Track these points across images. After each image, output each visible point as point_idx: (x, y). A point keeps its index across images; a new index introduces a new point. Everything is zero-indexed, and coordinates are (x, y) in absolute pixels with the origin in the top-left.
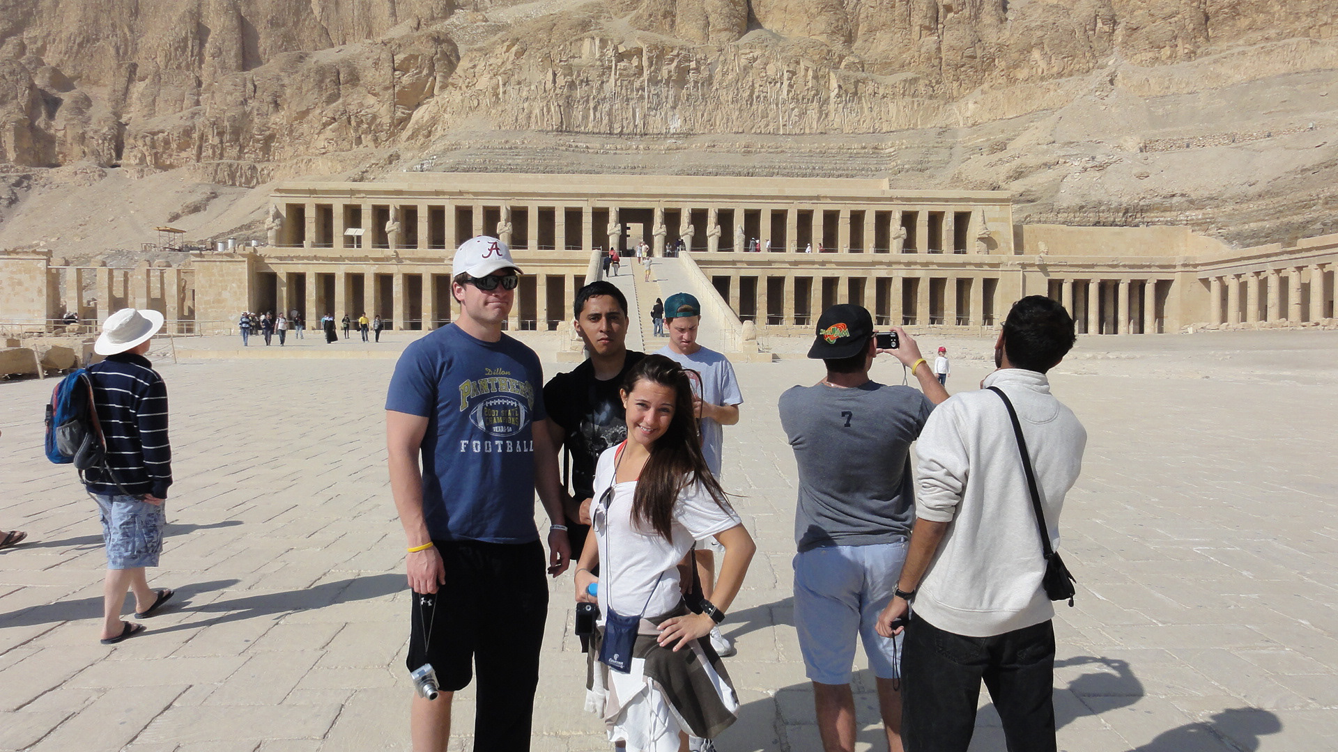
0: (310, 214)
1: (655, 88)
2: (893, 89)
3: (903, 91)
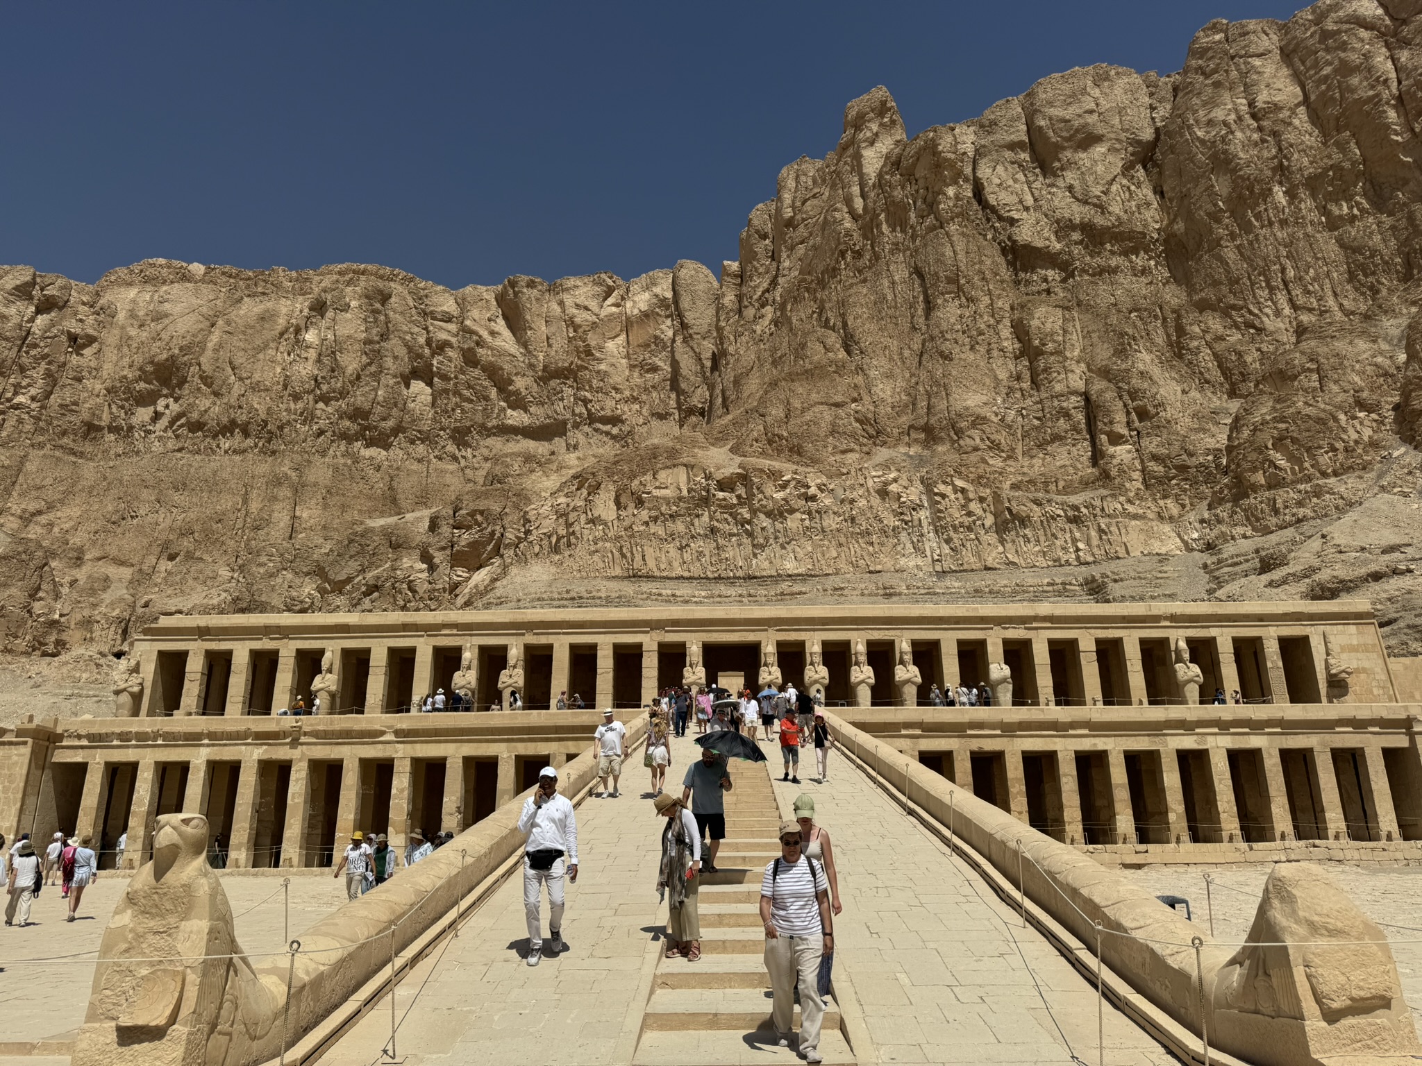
0: (195, 666)
1: (764, 521)
2: (1083, 510)
3: (1098, 511)
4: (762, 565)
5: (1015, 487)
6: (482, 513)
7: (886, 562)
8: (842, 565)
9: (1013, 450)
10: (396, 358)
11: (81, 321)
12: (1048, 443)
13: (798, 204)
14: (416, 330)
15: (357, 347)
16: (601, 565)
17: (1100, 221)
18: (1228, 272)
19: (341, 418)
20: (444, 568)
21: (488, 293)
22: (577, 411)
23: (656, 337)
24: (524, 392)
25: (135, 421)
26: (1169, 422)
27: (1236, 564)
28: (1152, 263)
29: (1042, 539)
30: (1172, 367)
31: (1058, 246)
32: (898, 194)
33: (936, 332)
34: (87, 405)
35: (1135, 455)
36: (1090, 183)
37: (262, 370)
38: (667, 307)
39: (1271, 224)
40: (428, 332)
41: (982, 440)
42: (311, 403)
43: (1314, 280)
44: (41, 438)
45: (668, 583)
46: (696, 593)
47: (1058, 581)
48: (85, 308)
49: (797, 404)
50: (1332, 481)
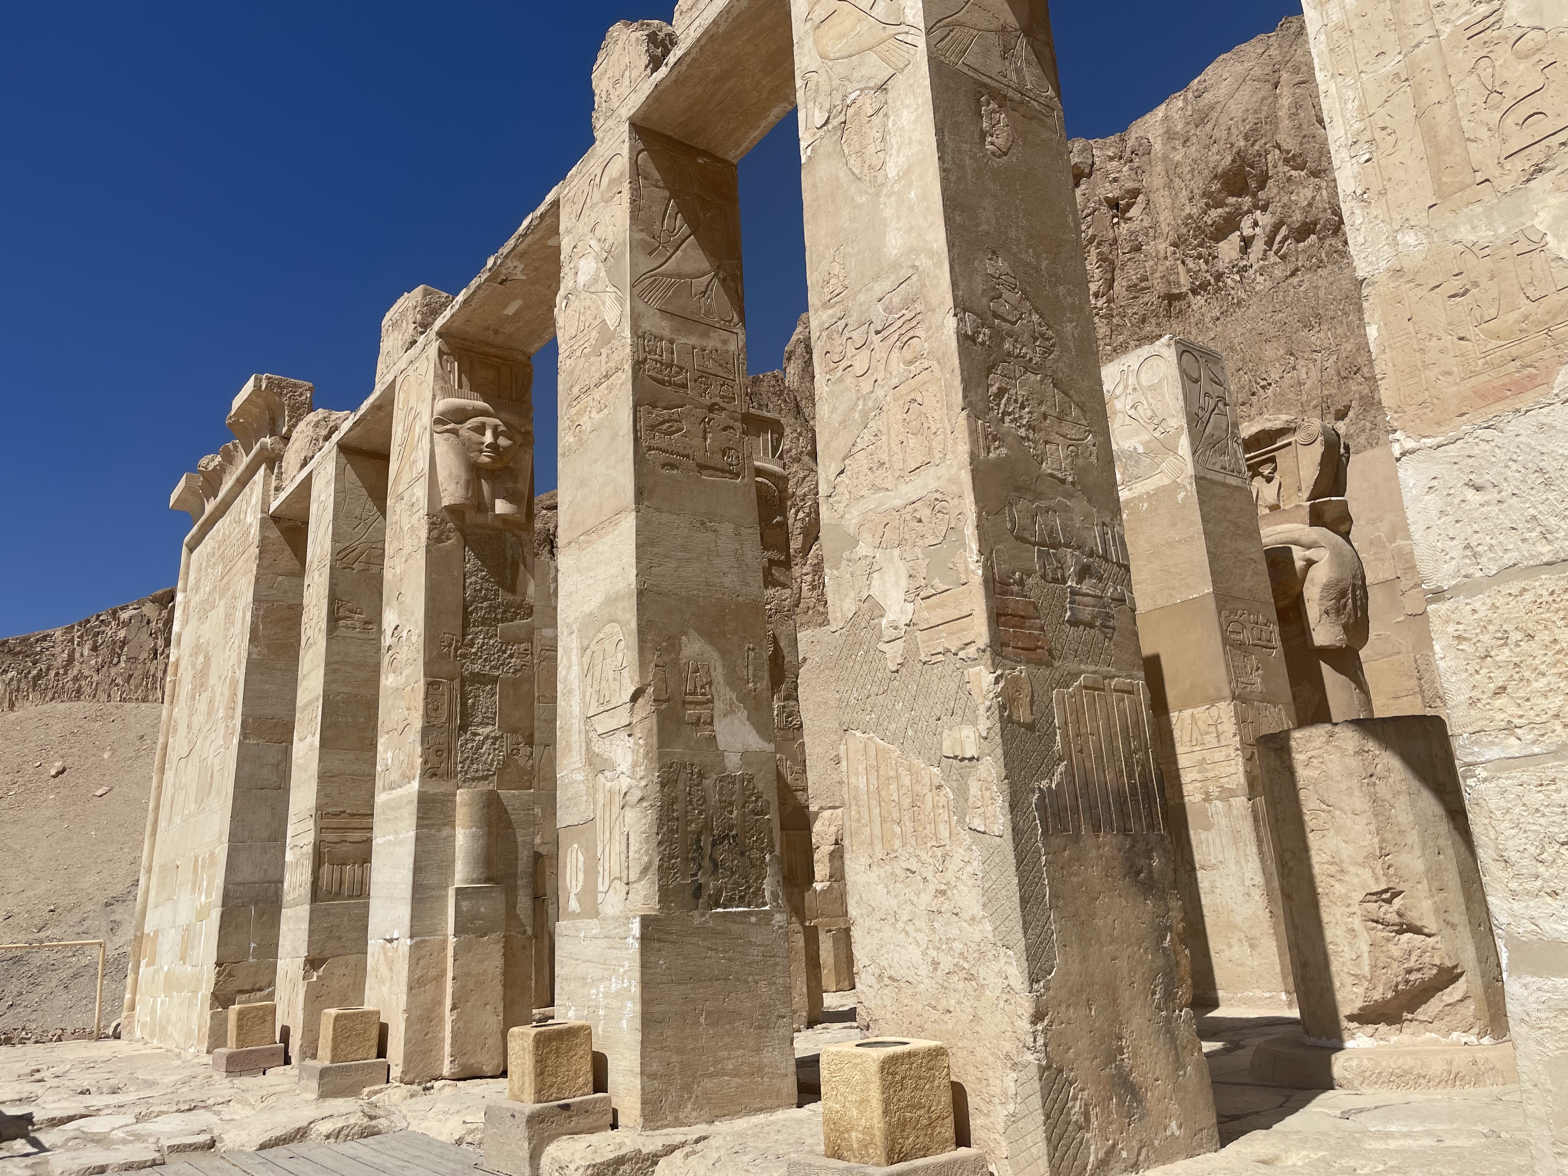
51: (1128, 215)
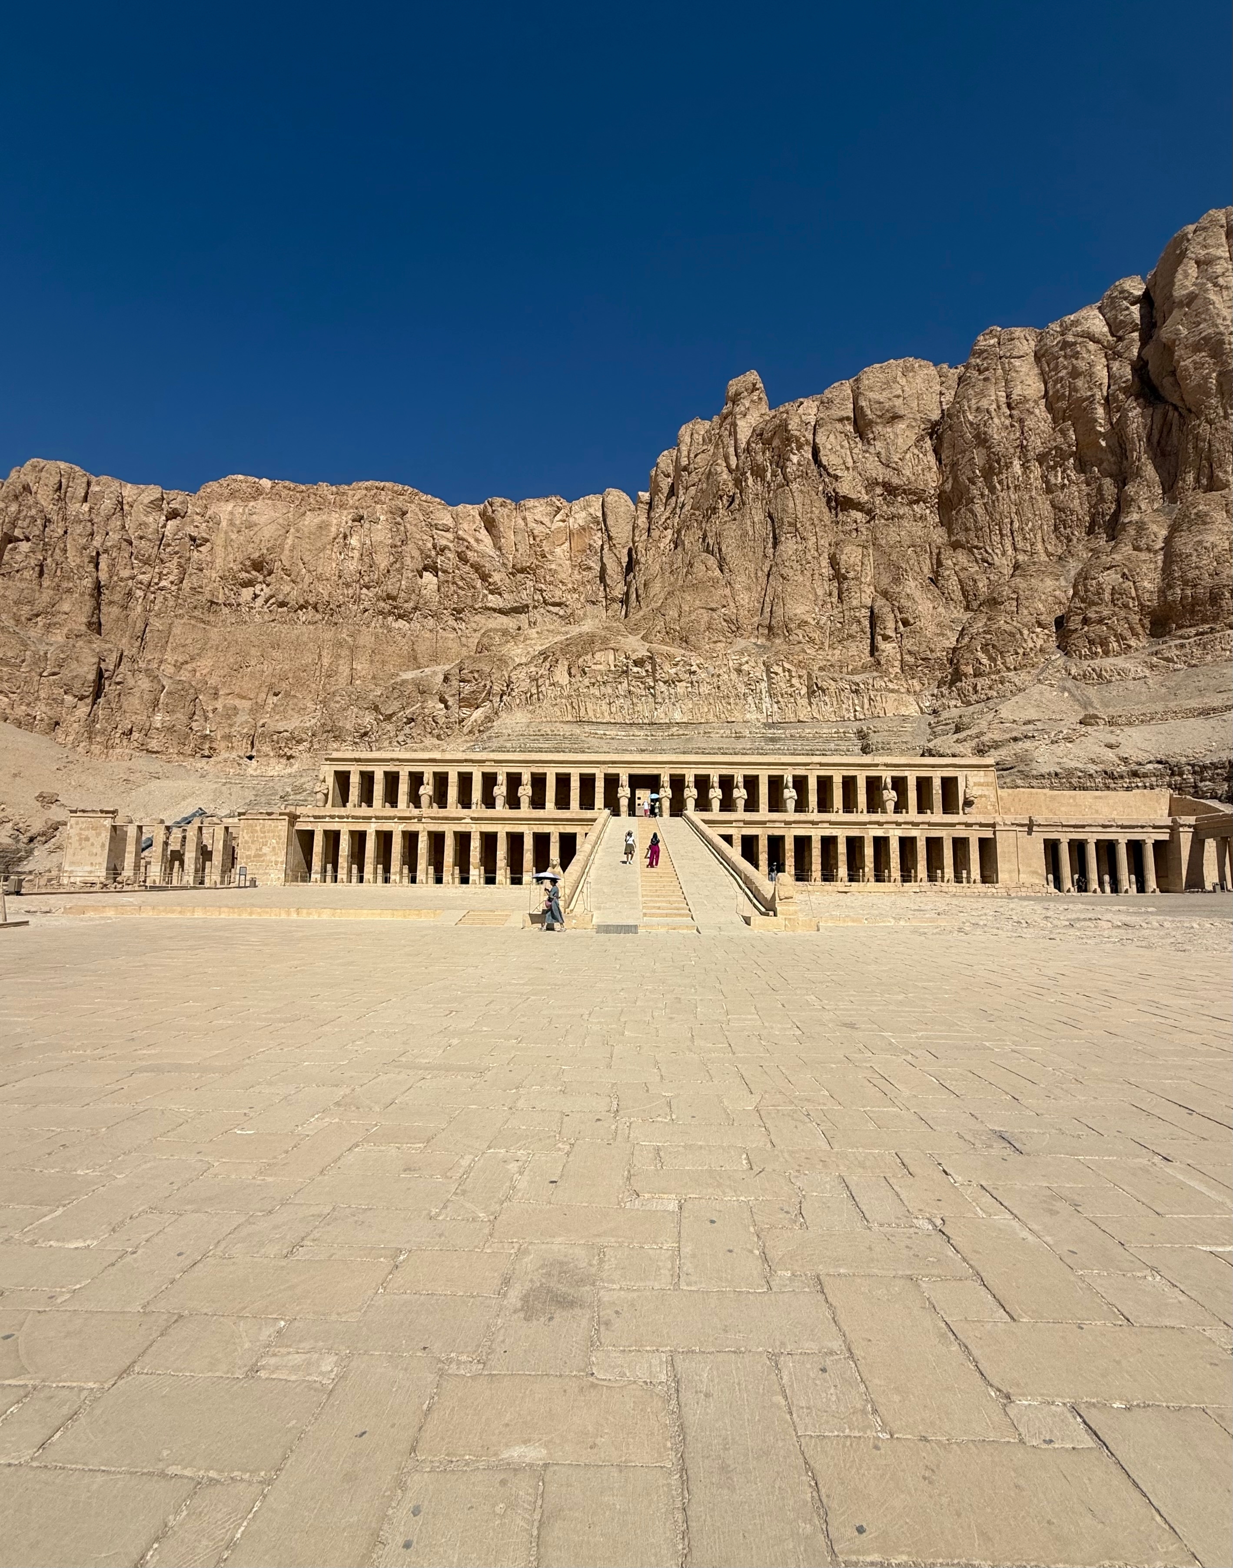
0: (355, 780)
1: (661, 687)
2: (862, 686)
3: (870, 687)
4: (660, 715)
5: (821, 669)
6: (478, 671)
7: (737, 716)
8: (711, 717)
9: (823, 643)
10: (412, 557)
11: (197, 527)
12: (843, 639)
13: (692, 455)
14: (425, 537)
15: (386, 550)
16: (559, 713)
17: (895, 481)
18: (976, 522)
19: (378, 600)
20: (455, 708)
21: (474, 510)
22: (536, 598)
23: (590, 545)
24: (500, 584)
25: (241, 600)
26: (921, 629)
27: (947, 724)
28: (928, 511)
29: (835, 703)
30: (929, 590)
31: (866, 498)
32: (760, 458)
33: (779, 561)
34: (208, 588)
35: (898, 650)
36: (892, 452)
37: (324, 566)
38: (598, 523)
39: (1008, 488)
40: (434, 539)
41: (804, 636)
42: (358, 589)
43: (1031, 530)
44: (181, 611)
45: (601, 726)
46: (619, 733)
47: (841, 730)
48: (199, 517)
49: (686, 608)
50: (1012, 673)
51: (199, 549)
